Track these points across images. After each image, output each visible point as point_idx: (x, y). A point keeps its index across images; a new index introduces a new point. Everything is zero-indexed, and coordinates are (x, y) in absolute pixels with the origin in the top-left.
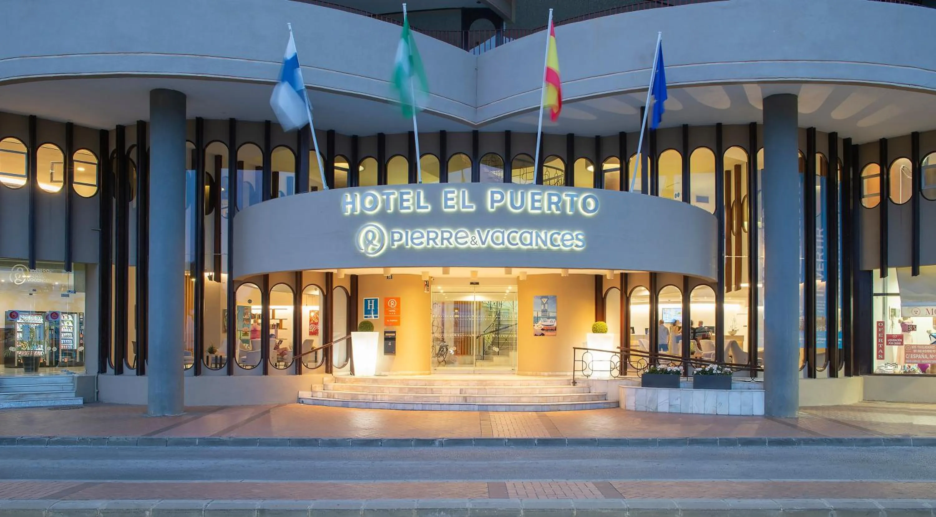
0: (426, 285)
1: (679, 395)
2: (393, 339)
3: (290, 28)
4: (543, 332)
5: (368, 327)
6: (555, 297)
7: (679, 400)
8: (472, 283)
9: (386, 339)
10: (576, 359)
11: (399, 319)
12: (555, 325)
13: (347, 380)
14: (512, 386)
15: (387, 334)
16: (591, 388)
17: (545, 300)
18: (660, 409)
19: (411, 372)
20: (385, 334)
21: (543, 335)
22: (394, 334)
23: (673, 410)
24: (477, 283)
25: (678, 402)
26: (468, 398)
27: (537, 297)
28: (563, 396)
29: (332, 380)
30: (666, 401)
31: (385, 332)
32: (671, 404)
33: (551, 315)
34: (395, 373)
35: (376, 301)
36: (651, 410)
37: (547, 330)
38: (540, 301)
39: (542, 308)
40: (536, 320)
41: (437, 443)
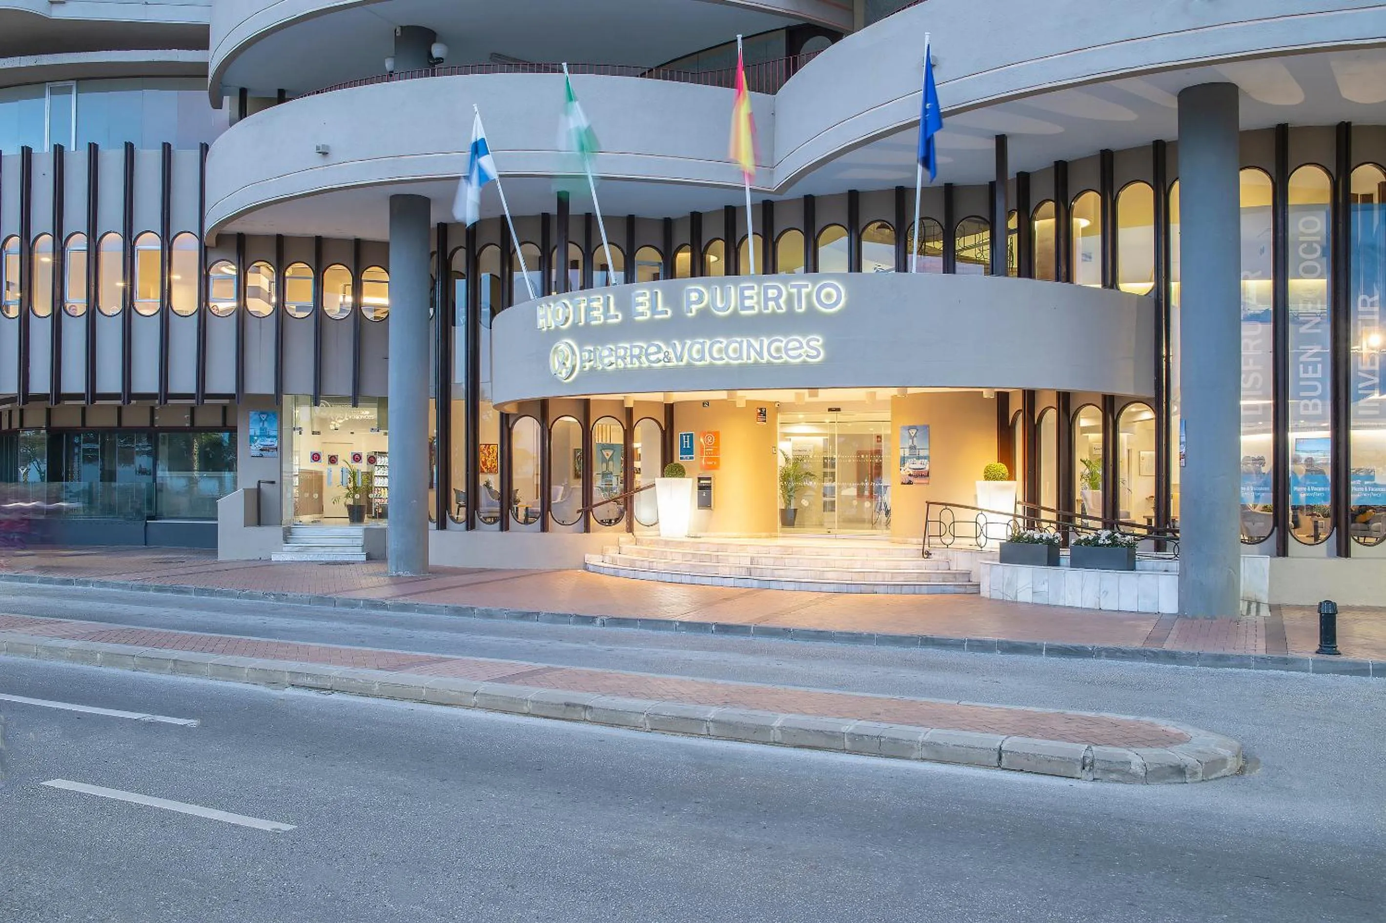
0: (761, 413)
1: (1047, 578)
2: (708, 487)
3: (476, 109)
4: (911, 479)
5: (679, 472)
6: (927, 427)
7: (1046, 584)
8: (830, 410)
9: (701, 488)
10: (929, 519)
11: (718, 460)
12: (927, 468)
13: (644, 541)
14: (828, 555)
15: (702, 482)
16: (951, 564)
17: (913, 431)
18: (1022, 598)
19: (735, 534)
20: (699, 481)
21: (910, 483)
22: (709, 482)
23: (1038, 600)
24: (839, 410)
25: (1045, 588)
26: (753, 571)
27: (904, 428)
28: (892, 573)
29: (631, 541)
30: (1029, 586)
31: (700, 479)
32: (1036, 590)
33: (923, 453)
34: (712, 534)
35: (691, 435)
36: (1009, 599)
37: (916, 476)
38: (906, 434)
39: (911, 443)
40: (903, 461)
41: (598, 621)
